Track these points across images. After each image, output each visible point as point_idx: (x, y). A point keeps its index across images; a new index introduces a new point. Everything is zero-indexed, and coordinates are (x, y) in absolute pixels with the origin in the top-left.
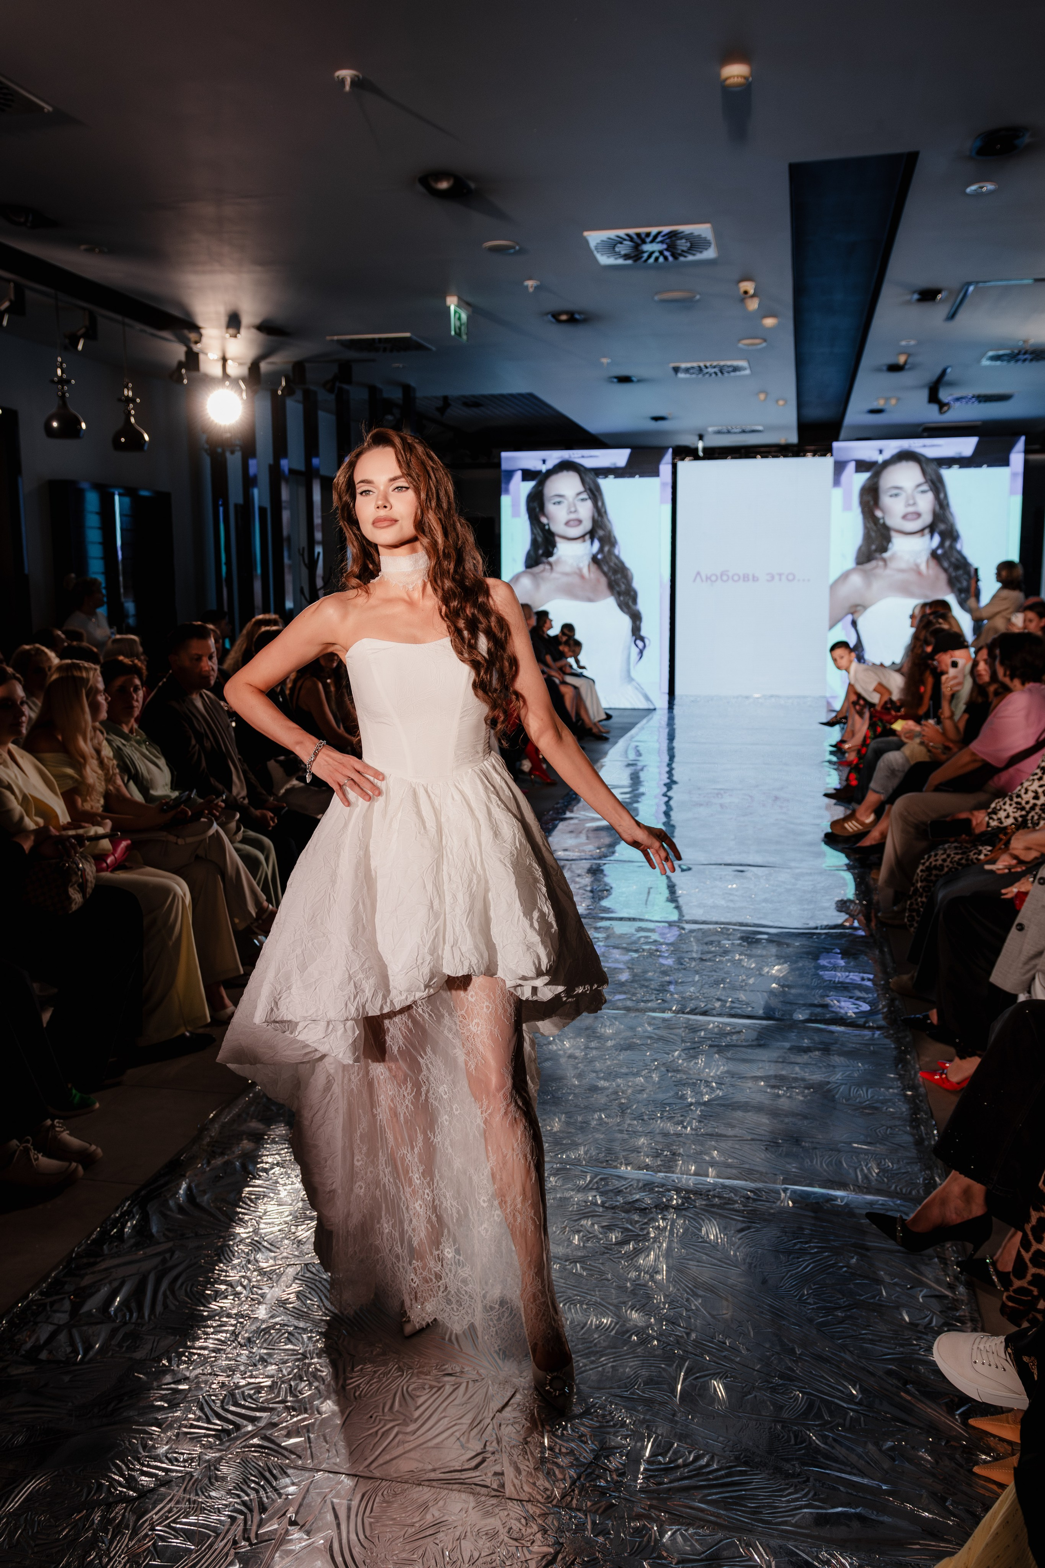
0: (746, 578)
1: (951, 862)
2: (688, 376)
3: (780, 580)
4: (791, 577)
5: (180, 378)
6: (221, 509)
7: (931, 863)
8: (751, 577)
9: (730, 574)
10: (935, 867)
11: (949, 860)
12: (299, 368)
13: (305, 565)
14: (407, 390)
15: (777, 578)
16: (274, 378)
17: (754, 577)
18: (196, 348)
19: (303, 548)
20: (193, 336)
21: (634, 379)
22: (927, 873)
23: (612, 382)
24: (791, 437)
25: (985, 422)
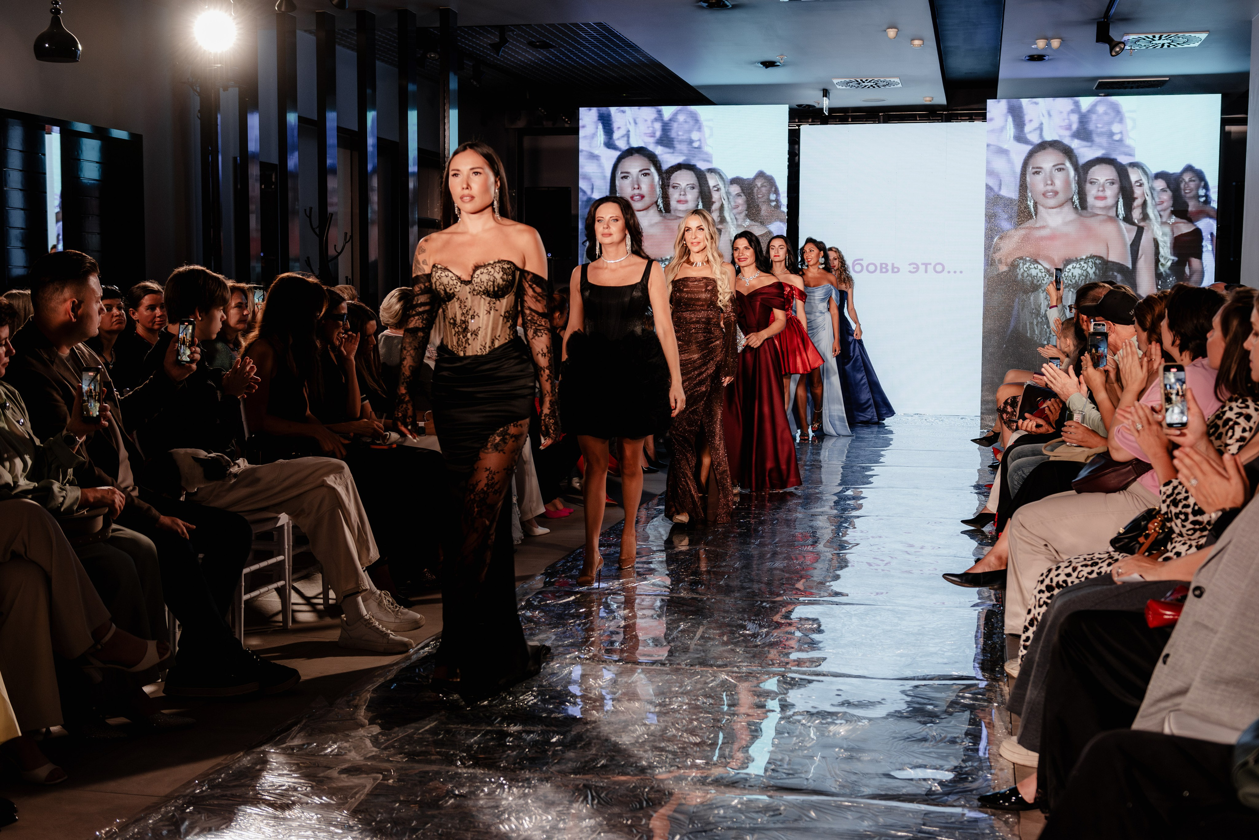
0: (884, 268)
1: (1077, 577)
3: (926, 272)
4: (939, 268)
6: (210, 158)
7: (1051, 580)
8: (890, 268)
9: (865, 264)
10: (1058, 586)
11: (1075, 575)
13: (313, 230)
14: (446, 15)
15: (922, 268)
17: (893, 267)
19: (311, 209)
21: (727, 3)
22: (1047, 594)
23: (702, 7)
24: (940, 98)
25: (1172, 77)
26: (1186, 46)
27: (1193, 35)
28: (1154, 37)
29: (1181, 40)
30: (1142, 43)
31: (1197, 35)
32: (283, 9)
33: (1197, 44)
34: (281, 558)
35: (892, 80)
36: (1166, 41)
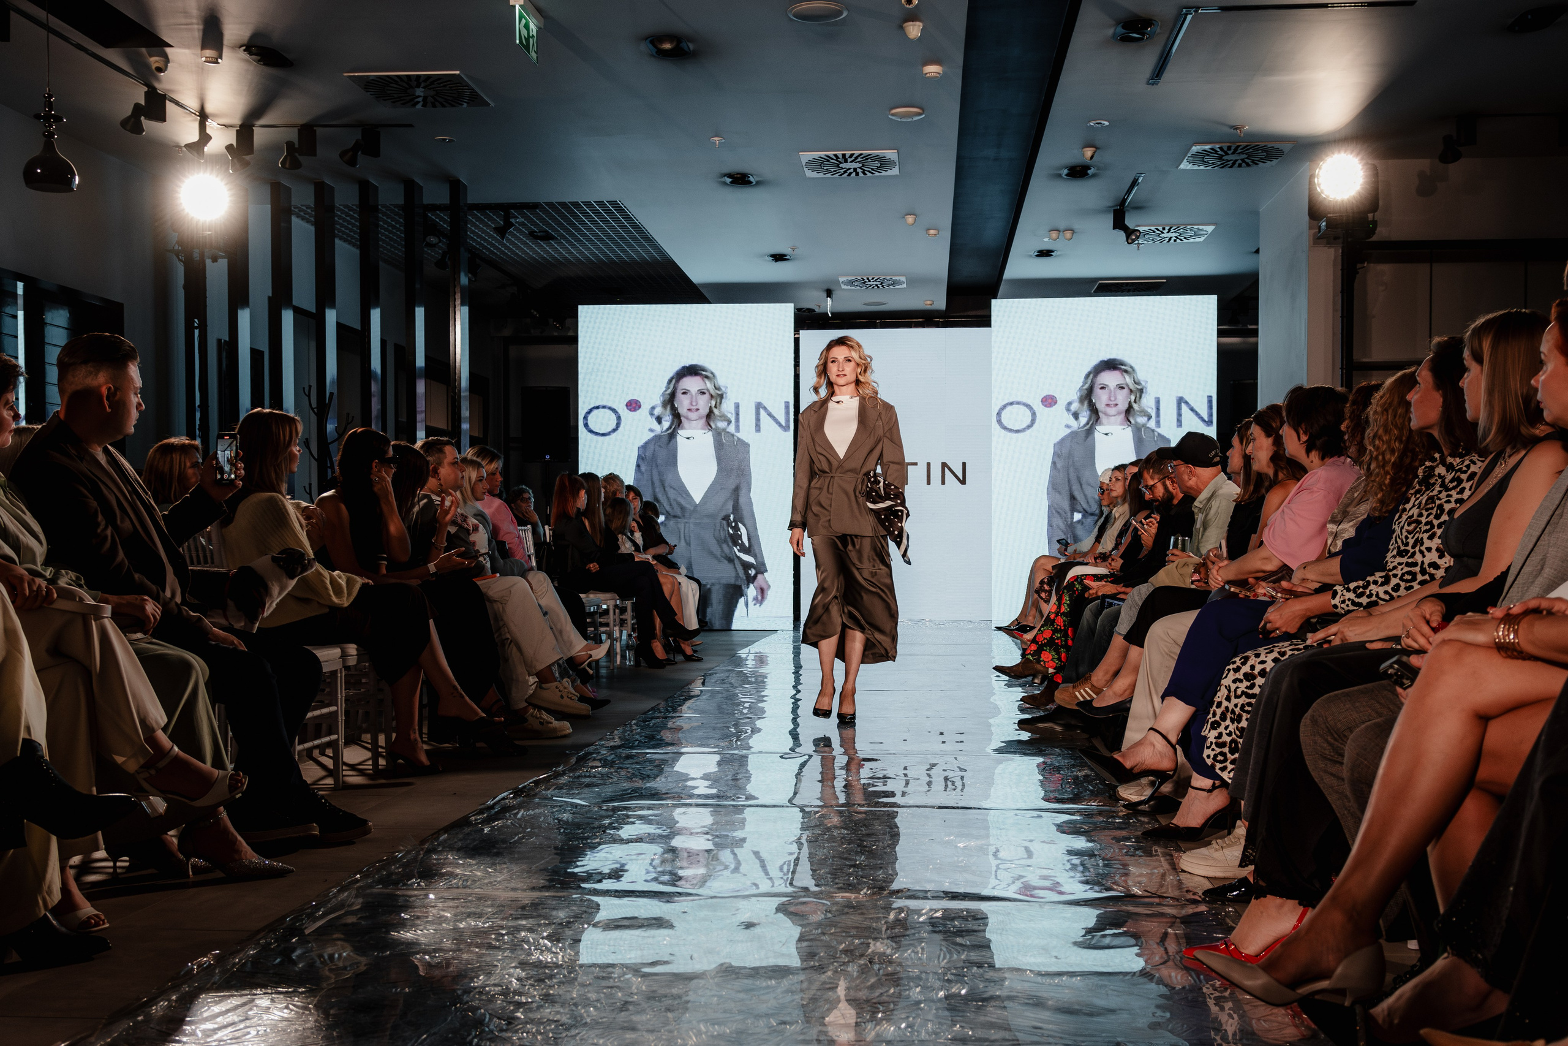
2: (821, 175)
5: (138, 129)
6: (197, 332)
12: (307, 131)
13: (313, 409)
14: (456, 187)
16: (272, 148)
18: (161, 87)
20: (154, 61)
21: (751, 179)
23: (725, 183)
24: (939, 301)
25: (1170, 279)
26: (1192, 240)
27: (1201, 227)
28: (1164, 229)
29: (1190, 233)
30: (1152, 236)
31: (1204, 227)
32: (287, 166)
33: (1202, 239)
34: (334, 708)
35: (898, 278)
36: (1174, 235)
